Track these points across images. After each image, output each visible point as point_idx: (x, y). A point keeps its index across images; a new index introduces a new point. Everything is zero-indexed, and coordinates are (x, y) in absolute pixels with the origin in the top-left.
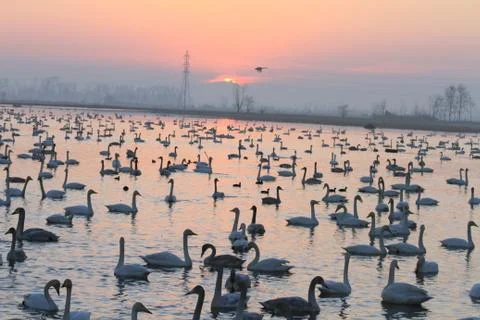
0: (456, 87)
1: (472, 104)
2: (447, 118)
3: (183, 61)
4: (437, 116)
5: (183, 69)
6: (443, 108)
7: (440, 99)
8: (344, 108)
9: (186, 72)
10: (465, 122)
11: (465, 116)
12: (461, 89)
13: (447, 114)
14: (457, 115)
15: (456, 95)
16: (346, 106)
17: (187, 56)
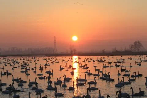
0: (137, 41)
1: (142, 46)
2: (135, 51)
3: (54, 40)
4: (132, 51)
5: (54, 42)
6: (134, 48)
7: (132, 45)
8: (103, 51)
9: (55, 43)
10: (141, 52)
11: (140, 50)
12: (139, 42)
13: (135, 50)
14: (138, 50)
15: (137, 44)
16: (104, 50)
17: (55, 38)
